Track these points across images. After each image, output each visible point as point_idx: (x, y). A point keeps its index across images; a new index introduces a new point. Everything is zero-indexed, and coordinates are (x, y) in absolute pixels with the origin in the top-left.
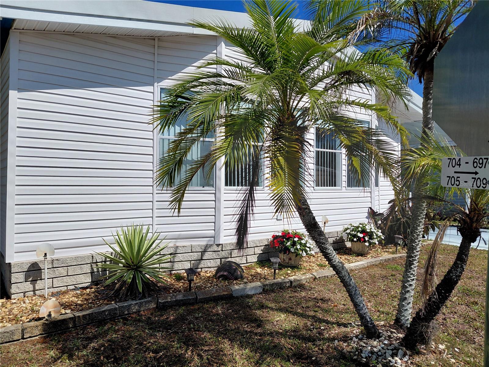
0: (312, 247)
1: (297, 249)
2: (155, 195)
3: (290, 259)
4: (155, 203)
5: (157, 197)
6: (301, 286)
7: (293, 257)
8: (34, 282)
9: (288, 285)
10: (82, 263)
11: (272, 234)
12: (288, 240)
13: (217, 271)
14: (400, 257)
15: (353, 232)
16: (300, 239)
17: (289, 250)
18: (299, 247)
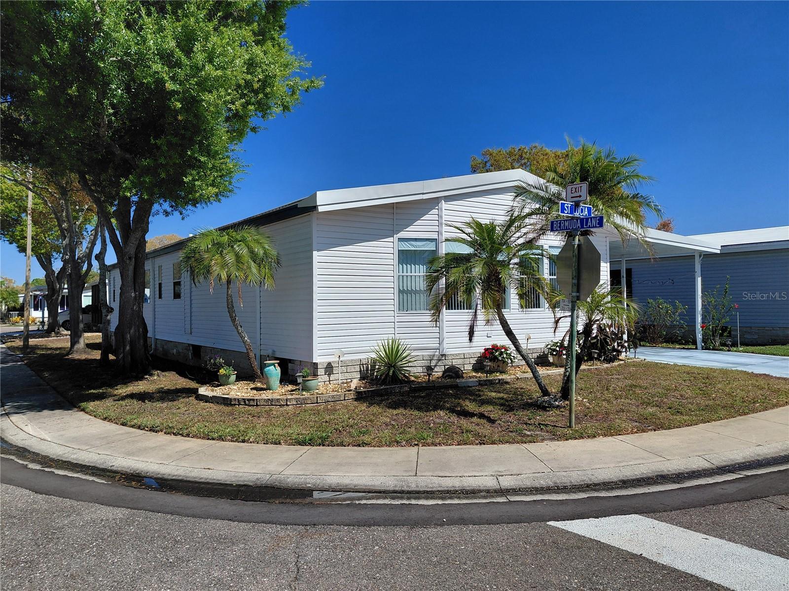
0: (515, 356)
1: (504, 357)
2: (396, 318)
3: (498, 366)
4: (396, 323)
5: (397, 319)
6: (507, 383)
7: (501, 365)
8: (329, 375)
9: (497, 381)
10: (355, 364)
11: (484, 348)
12: (496, 351)
13: (443, 375)
14: (596, 369)
15: (553, 347)
16: (506, 350)
17: (498, 359)
18: (505, 356)
